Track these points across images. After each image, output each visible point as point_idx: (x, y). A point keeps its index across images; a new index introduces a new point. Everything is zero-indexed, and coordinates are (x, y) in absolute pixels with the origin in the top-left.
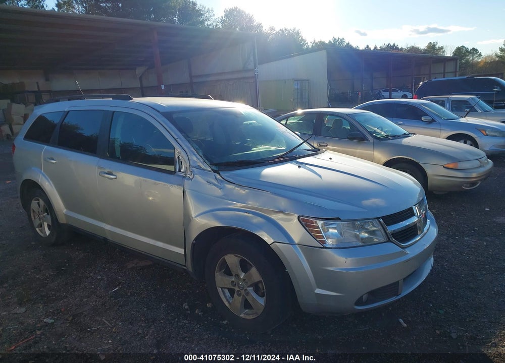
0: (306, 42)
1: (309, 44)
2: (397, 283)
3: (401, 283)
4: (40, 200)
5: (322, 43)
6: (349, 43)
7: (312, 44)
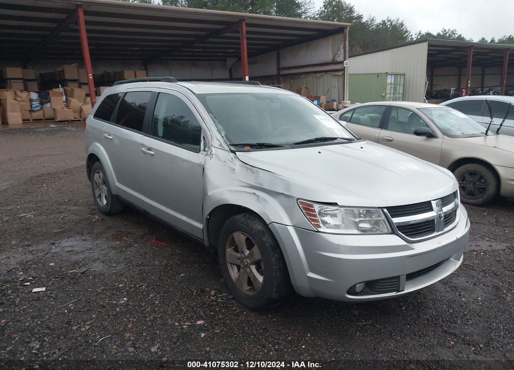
0: (410, 34)
1: (413, 37)
2: (398, 277)
3: (403, 278)
4: (100, 172)
5: (428, 35)
6: (461, 35)
7: (416, 36)
